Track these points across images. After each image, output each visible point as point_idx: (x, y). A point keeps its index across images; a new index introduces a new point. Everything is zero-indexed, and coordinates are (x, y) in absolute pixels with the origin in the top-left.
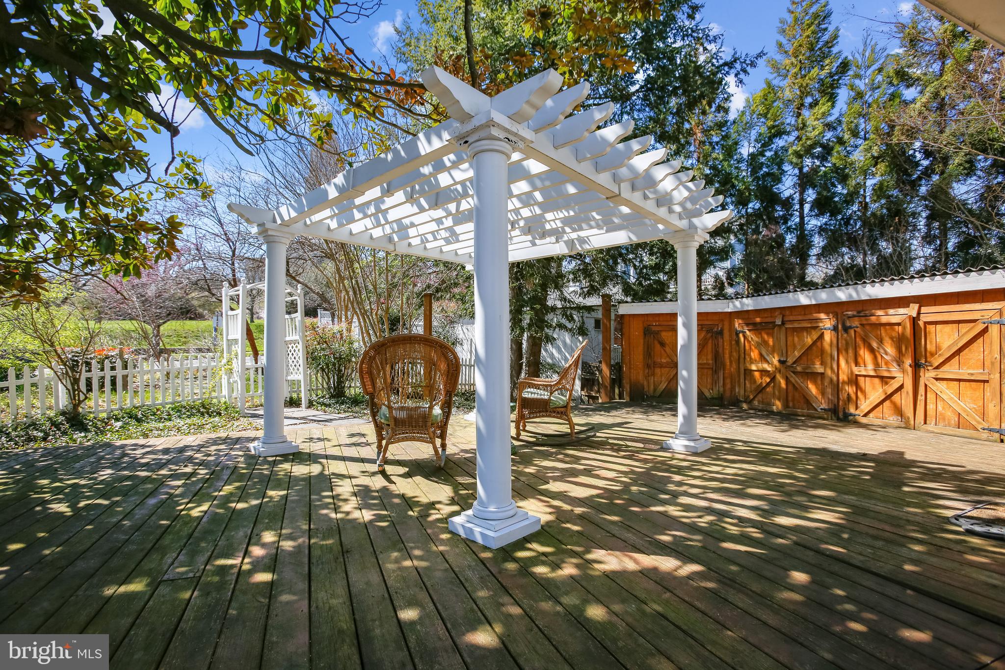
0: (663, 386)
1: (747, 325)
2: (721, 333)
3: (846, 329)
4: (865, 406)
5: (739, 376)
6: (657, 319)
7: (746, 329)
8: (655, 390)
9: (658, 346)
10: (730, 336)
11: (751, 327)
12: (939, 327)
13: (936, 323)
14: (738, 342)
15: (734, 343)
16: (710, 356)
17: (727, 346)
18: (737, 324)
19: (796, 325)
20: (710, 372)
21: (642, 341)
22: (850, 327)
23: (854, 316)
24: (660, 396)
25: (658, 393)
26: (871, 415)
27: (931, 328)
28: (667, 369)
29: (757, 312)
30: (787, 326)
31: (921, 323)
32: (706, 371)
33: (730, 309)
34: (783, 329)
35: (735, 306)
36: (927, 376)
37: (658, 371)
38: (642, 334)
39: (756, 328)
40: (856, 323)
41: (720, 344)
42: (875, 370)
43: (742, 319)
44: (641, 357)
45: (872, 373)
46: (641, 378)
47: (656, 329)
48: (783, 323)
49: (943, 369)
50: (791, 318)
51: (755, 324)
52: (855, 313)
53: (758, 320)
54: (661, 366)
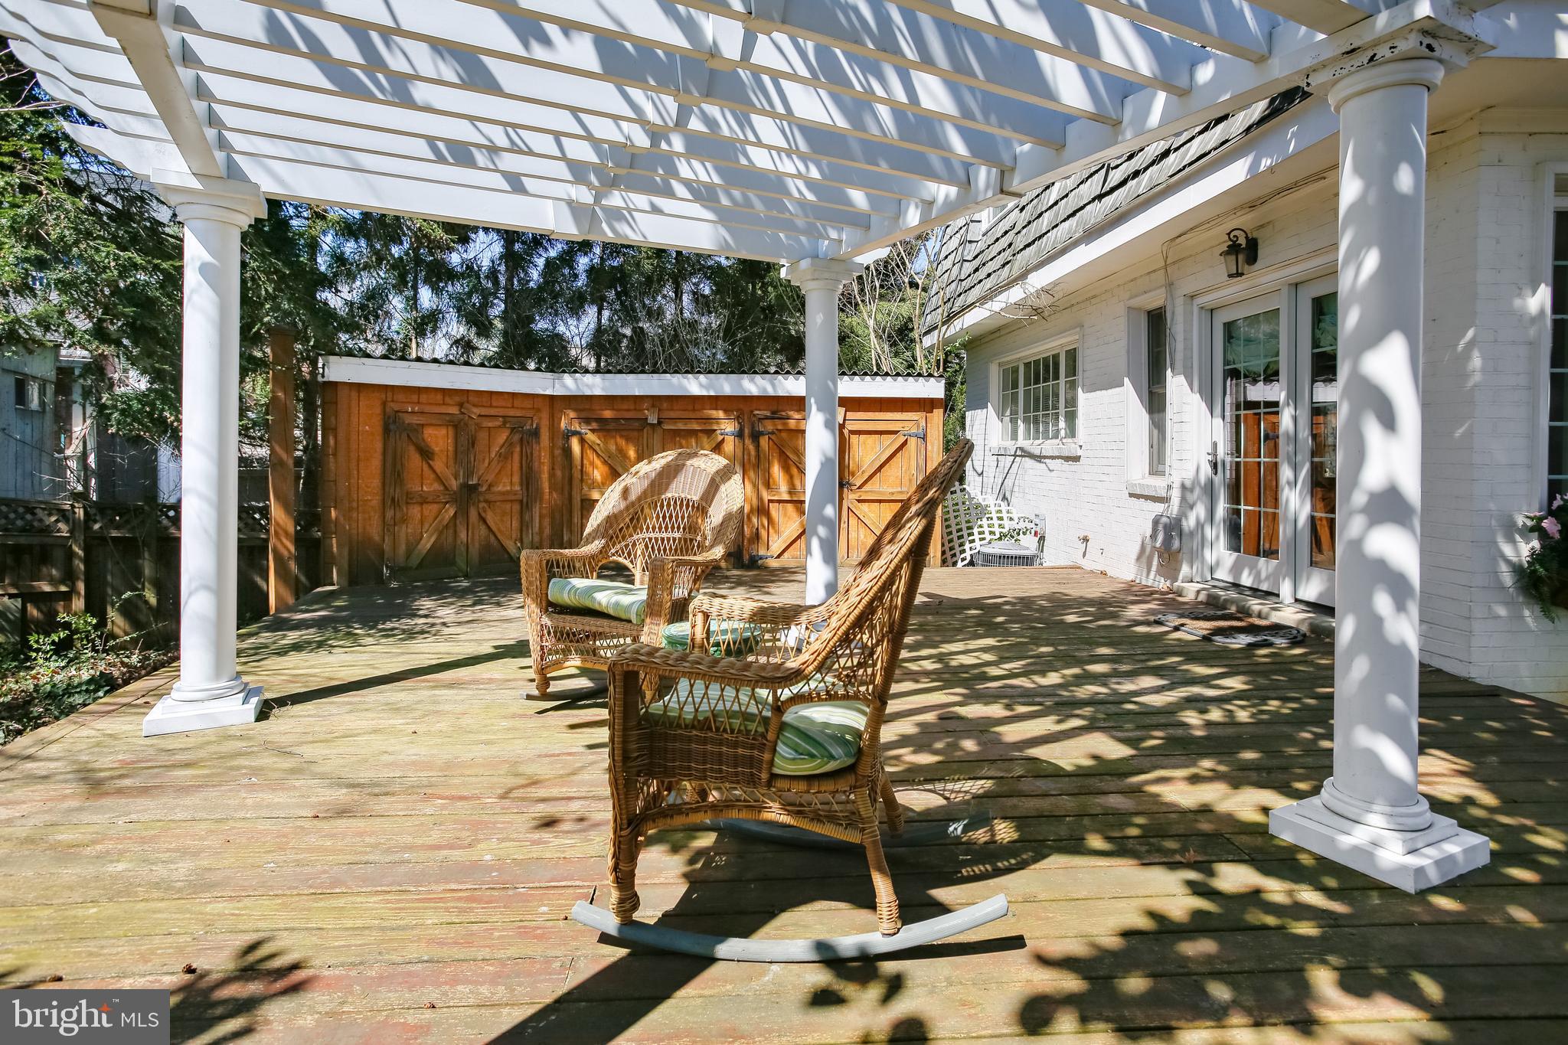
0: (427, 542)
1: (587, 421)
2: (536, 433)
3: (756, 437)
4: (776, 546)
5: (571, 512)
6: (415, 397)
7: (584, 429)
8: (409, 553)
9: (414, 460)
10: (552, 439)
11: (595, 425)
12: (862, 437)
13: (859, 433)
14: (567, 452)
15: (558, 452)
16: (516, 479)
17: (545, 459)
18: (567, 421)
19: (681, 426)
20: (516, 507)
21: (379, 445)
22: (762, 434)
23: (767, 418)
24: (421, 565)
25: (415, 561)
26: (786, 555)
27: (854, 438)
28: (435, 507)
29: (610, 400)
30: (666, 427)
31: (846, 432)
32: (508, 506)
33: (559, 391)
34: (659, 431)
35: (565, 386)
36: (850, 497)
37: (415, 511)
38: (378, 429)
39: (604, 427)
40: (769, 426)
41: (536, 454)
42: (790, 493)
43: (575, 410)
44: (376, 482)
45: (786, 497)
46: (375, 532)
47: (415, 420)
48: (660, 423)
49: (866, 488)
50: (673, 415)
51: (602, 421)
52: (768, 414)
53: (608, 414)
54: (423, 501)
